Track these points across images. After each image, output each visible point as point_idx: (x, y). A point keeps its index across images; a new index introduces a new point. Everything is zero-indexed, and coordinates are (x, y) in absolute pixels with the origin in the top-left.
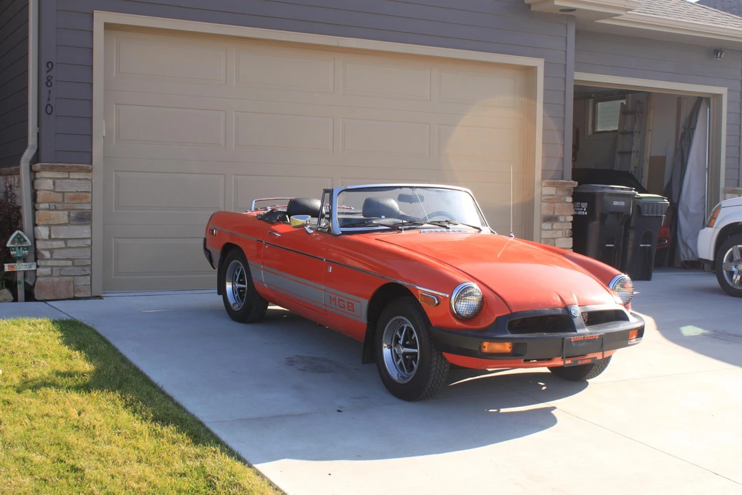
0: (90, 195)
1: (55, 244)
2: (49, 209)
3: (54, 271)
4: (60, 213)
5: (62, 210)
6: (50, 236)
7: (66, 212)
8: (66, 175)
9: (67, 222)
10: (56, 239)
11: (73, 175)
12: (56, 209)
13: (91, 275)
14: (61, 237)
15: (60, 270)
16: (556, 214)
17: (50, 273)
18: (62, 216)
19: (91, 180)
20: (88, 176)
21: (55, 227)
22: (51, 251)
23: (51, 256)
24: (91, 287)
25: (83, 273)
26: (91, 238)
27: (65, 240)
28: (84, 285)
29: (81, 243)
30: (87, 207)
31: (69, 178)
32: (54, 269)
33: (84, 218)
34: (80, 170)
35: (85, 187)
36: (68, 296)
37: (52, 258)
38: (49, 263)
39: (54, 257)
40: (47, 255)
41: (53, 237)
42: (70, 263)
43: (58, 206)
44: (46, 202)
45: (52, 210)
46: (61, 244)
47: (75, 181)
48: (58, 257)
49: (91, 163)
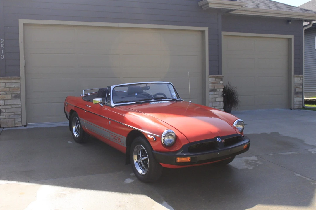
0: (20, 88)
1: (7, 107)
2: (4, 94)
3: (7, 117)
4: (8, 95)
5: (9, 94)
6: (4, 104)
7: (11, 95)
8: (10, 81)
9: (11, 98)
10: (7, 105)
11: (12, 81)
12: (6, 94)
13: (21, 118)
14: (9, 104)
15: (9, 116)
16: (216, 88)
17: (5, 118)
18: (9, 96)
19: (20, 82)
20: (19, 81)
21: (7, 101)
22: (5, 109)
23: (5, 111)
24: (22, 122)
25: (18, 117)
26: (21, 104)
27: (11, 105)
28: (19, 121)
29: (17, 106)
30: (19, 92)
31: (11, 82)
32: (7, 116)
33: (18, 97)
34: (15, 79)
35: (18, 85)
36: (12, 126)
37: (5, 112)
38: (4, 114)
39: (7, 112)
40: (4, 111)
41: (5, 104)
42: (13, 114)
43: (7, 92)
44: (3, 91)
45: (5, 94)
46: (9, 107)
47: (14, 83)
48: (8, 112)
49: (20, 76)
